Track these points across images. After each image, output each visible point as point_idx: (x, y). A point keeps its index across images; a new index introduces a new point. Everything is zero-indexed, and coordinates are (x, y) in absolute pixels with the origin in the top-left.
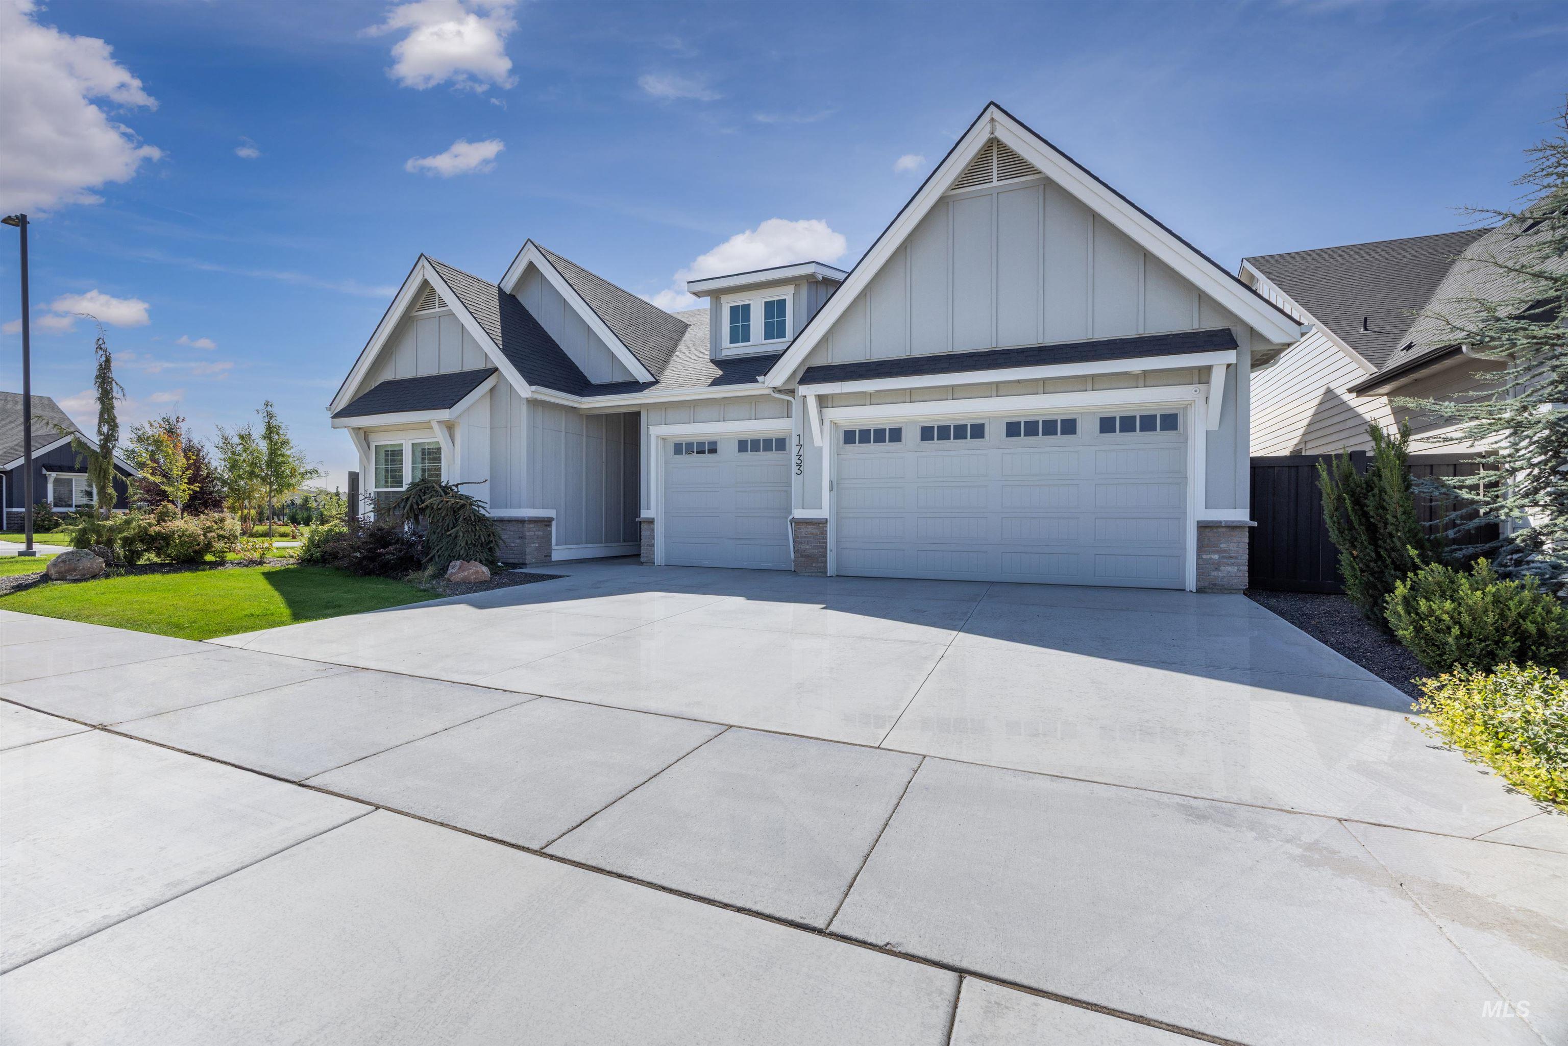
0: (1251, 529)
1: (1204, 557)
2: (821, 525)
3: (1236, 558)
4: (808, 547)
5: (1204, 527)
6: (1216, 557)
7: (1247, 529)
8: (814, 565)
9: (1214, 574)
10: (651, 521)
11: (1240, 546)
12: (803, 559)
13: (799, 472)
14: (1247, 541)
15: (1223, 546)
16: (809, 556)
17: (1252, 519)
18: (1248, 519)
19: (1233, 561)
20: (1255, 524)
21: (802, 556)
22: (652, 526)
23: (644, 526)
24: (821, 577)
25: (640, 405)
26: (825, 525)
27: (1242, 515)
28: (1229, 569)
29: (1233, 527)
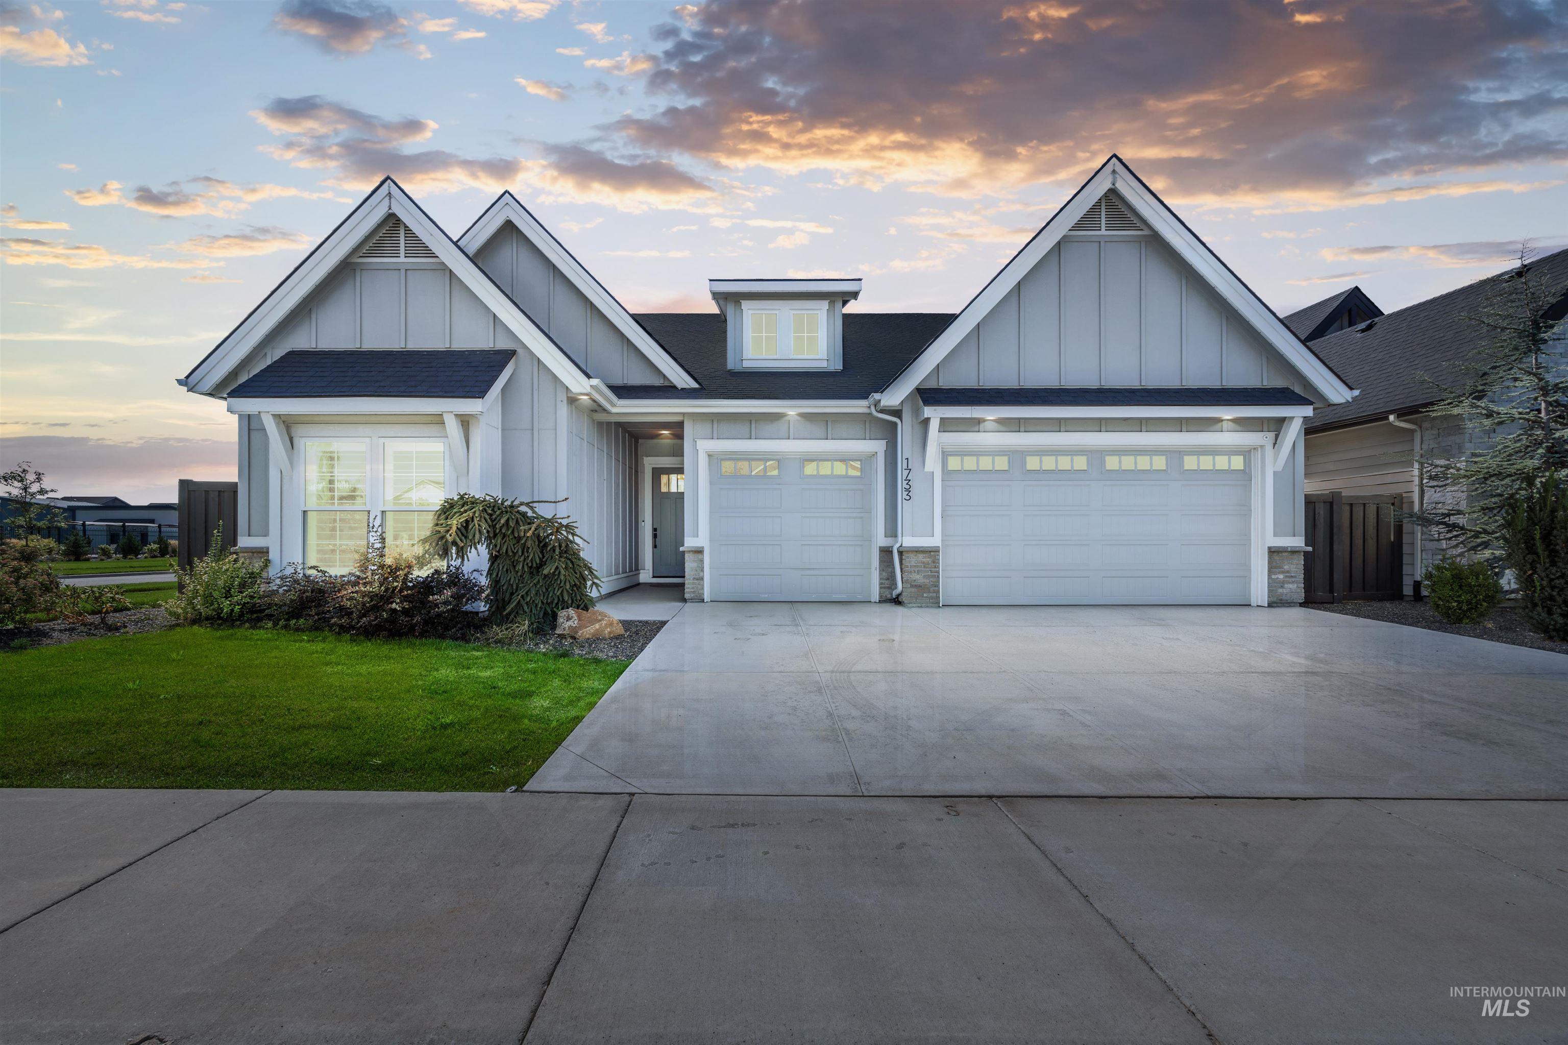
0: (1306, 554)
1: (1273, 577)
2: (932, 553)
3: (1295, 577)
4: (918, 577)
5: (1273, 552)
6: (1281, 576)
7: (1303, 554)
8: (925, 595)
9: (1280, 590)
10: (699, 551)
11: (1296, 567)
12: (913, 590)
13: (908, 498)
14: (1303, 563)
15: (1286, 567)
16: (920, 586)
17: (1306, 545)
18: (1303, 545)
19: (1293, 579)
20: (1310, 549)
21: (912, 586)
22: (700, 556)
23: (687, 557)
24: (932, 607)
25: (684, 414)
26: (937, 553)
27: (1298, 542)
28: (1291, 586)
29: (1294, 552)
